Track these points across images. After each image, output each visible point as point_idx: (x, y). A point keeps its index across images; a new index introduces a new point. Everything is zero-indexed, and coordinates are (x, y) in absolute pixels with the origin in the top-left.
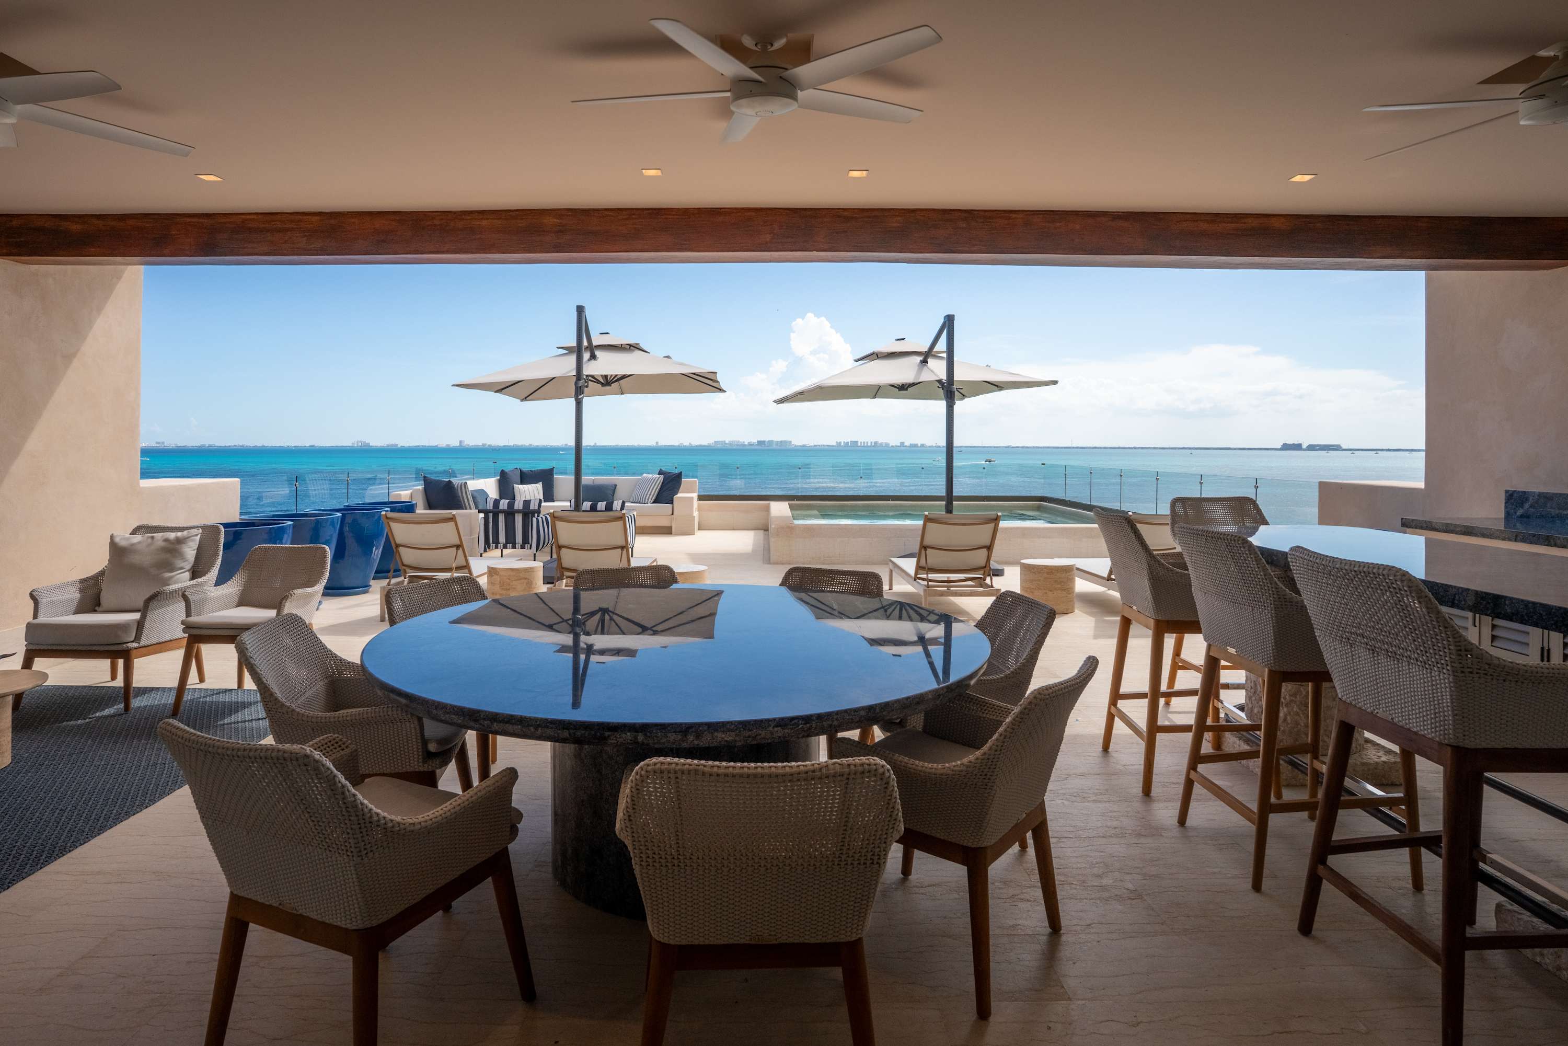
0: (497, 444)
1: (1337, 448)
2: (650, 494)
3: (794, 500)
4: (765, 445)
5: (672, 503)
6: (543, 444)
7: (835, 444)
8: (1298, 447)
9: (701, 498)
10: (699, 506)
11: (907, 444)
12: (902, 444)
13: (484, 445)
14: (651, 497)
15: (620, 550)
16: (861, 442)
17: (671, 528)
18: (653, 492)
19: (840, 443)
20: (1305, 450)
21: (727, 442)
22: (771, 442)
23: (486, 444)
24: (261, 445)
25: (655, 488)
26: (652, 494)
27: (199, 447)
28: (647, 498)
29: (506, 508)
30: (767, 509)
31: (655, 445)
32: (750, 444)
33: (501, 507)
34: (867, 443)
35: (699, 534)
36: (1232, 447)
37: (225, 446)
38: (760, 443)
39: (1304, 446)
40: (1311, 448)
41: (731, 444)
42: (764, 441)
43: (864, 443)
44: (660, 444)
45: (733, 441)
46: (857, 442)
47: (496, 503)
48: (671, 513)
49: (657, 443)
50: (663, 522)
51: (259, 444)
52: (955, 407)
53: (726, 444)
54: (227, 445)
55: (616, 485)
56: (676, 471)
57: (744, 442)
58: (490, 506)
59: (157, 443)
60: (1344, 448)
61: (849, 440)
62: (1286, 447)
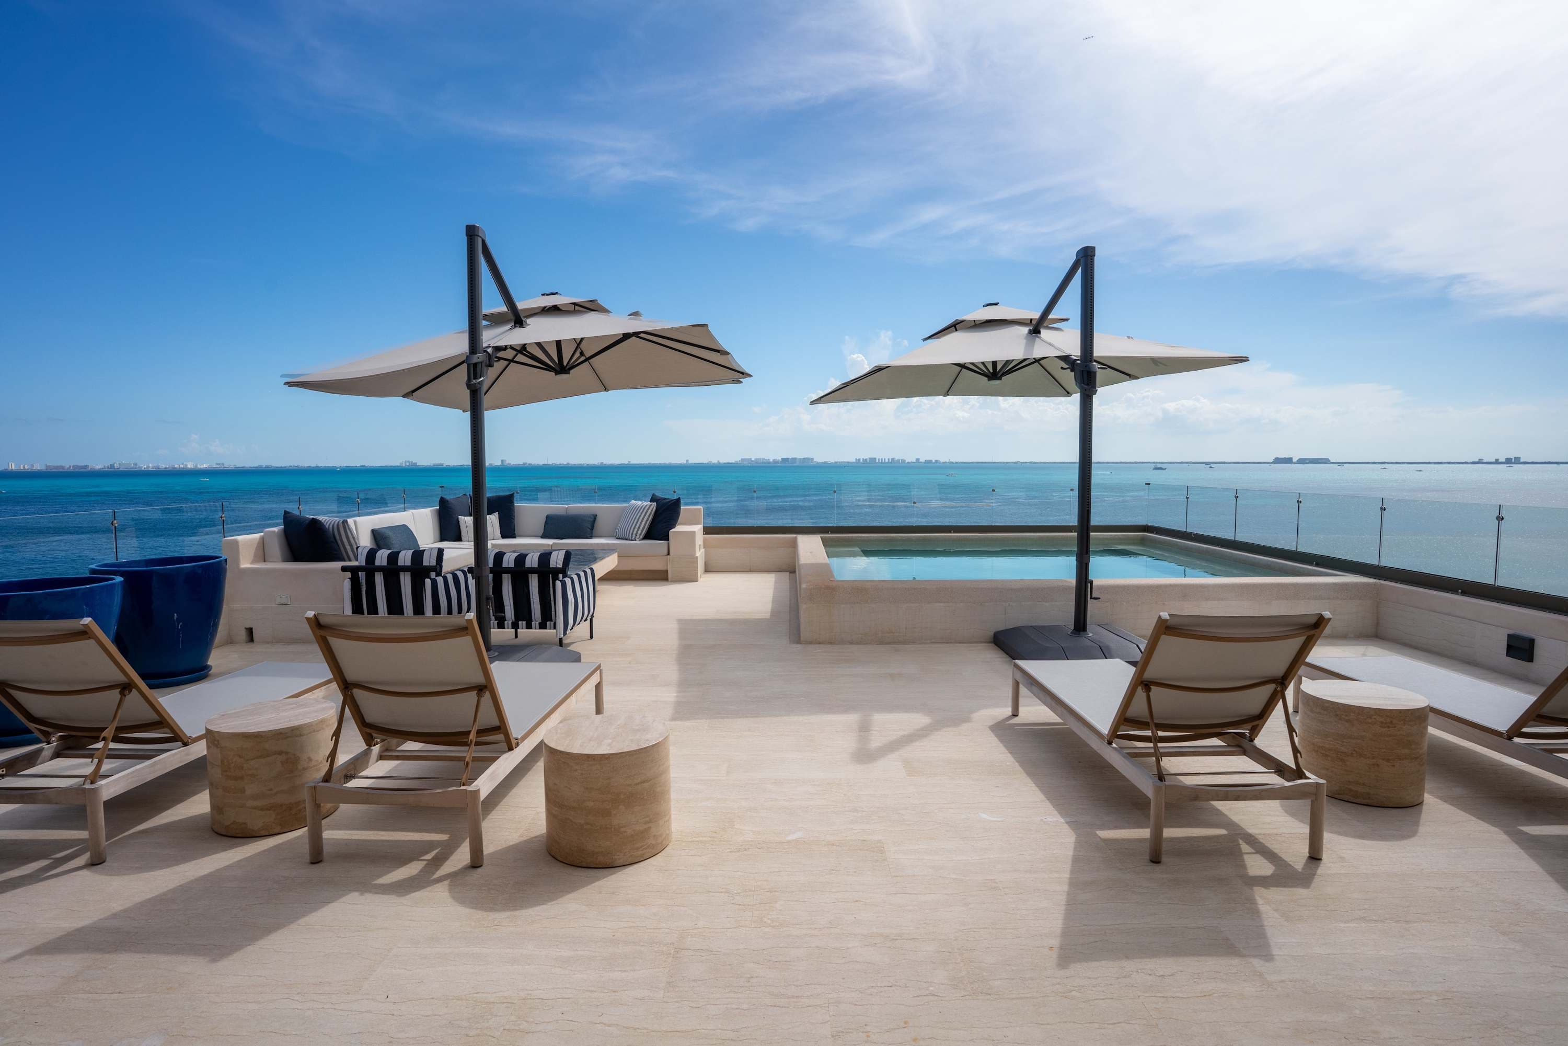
0: (537, 463)
1: (1325, 461)
2: (639, 528)
3: (827, 533)
4: (788, 461)
5: (668, 539)
6: (580, 463)
7: (854, 461)
8: (1289, 461)
9: (707, 530)
10: (705, 541)
11: (922, 460)
12: (918, 460)
13: (524, 464)
14: (640, 532)
15: (474, 694)
16: (879, 459)
17: (666, 572)
18: (643, 525)
19: (859, 460)
20: (1295, 463)
21: (753, 459)
22: (794, 459)
23: (526, 463)
24: (315, 466)
25: (645, 519)
26: (642, 527)
27: (257, 467)
28: (635, 533)
29: (385, 563)
30: (794, 545)
31: (685, 462)
32: (775, 462)
33: (378, 563)
34: (885, 459)
35: (706, 580)
36: (1226, 461)
37: (281, 467)
38: (785, 460)
39: (1295, 460)
40: (1302, 461)
41: (757, 461)
42: (788, 459)
43: (882, 459)
44: (690, 462)
45: (758, 459)
46: (875, 459)
47: (371, 555)
48: (666, 552)
49: (687, 461)
50: (656, 565)
51: (313, 465)
52: (1096, 399)
53: (752, 461)
54: (283, 466)
55: (596, 515)
56: (676, 497)
57: (769, 460)
58: (361, 561)
59: (217, 464)
60: (1332, 461)
61: (867, 457)
62: (1278, 461)
